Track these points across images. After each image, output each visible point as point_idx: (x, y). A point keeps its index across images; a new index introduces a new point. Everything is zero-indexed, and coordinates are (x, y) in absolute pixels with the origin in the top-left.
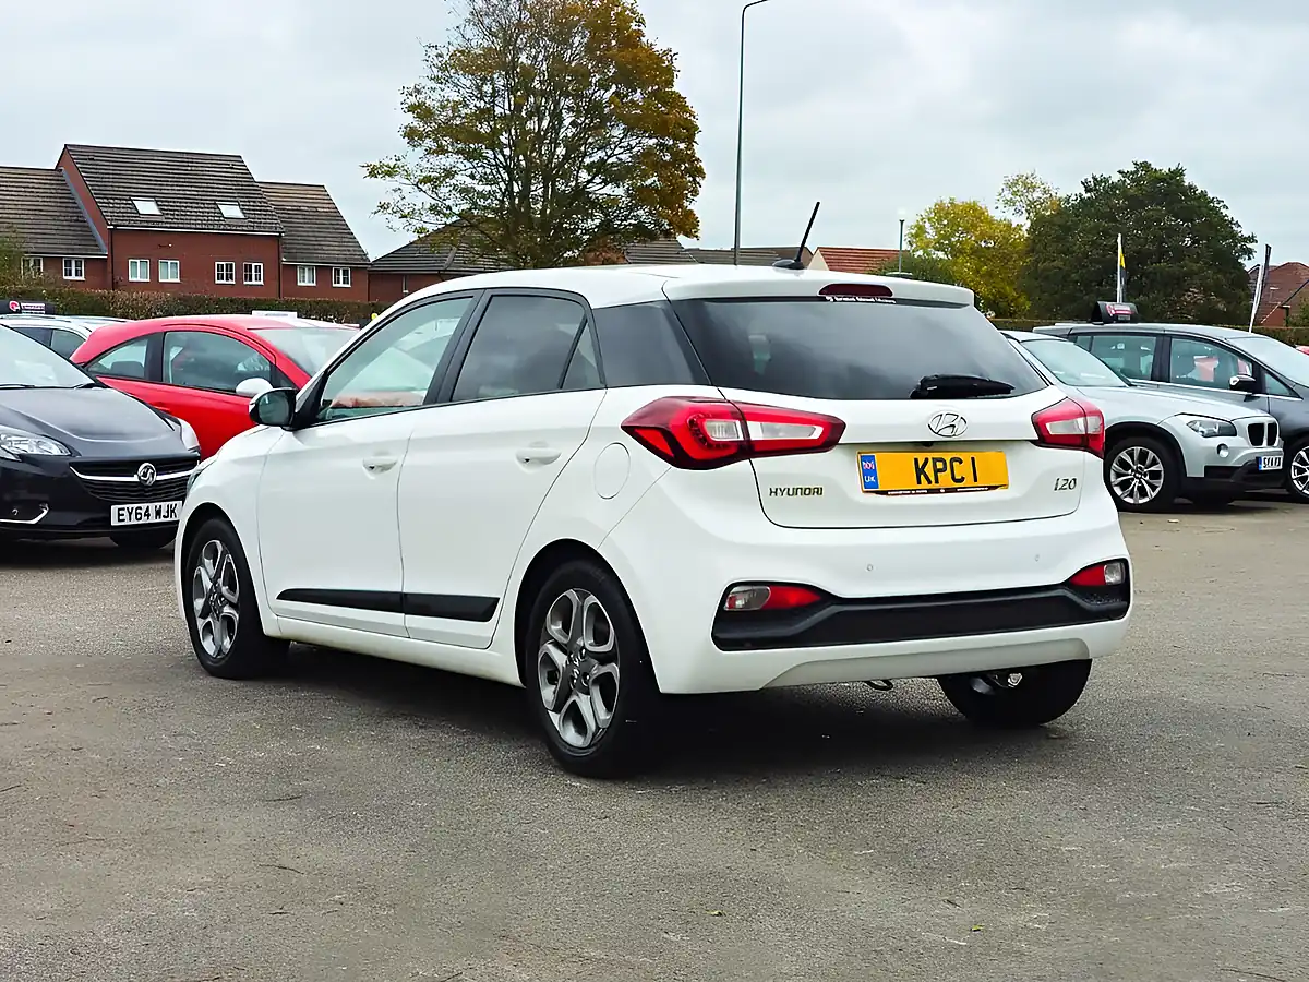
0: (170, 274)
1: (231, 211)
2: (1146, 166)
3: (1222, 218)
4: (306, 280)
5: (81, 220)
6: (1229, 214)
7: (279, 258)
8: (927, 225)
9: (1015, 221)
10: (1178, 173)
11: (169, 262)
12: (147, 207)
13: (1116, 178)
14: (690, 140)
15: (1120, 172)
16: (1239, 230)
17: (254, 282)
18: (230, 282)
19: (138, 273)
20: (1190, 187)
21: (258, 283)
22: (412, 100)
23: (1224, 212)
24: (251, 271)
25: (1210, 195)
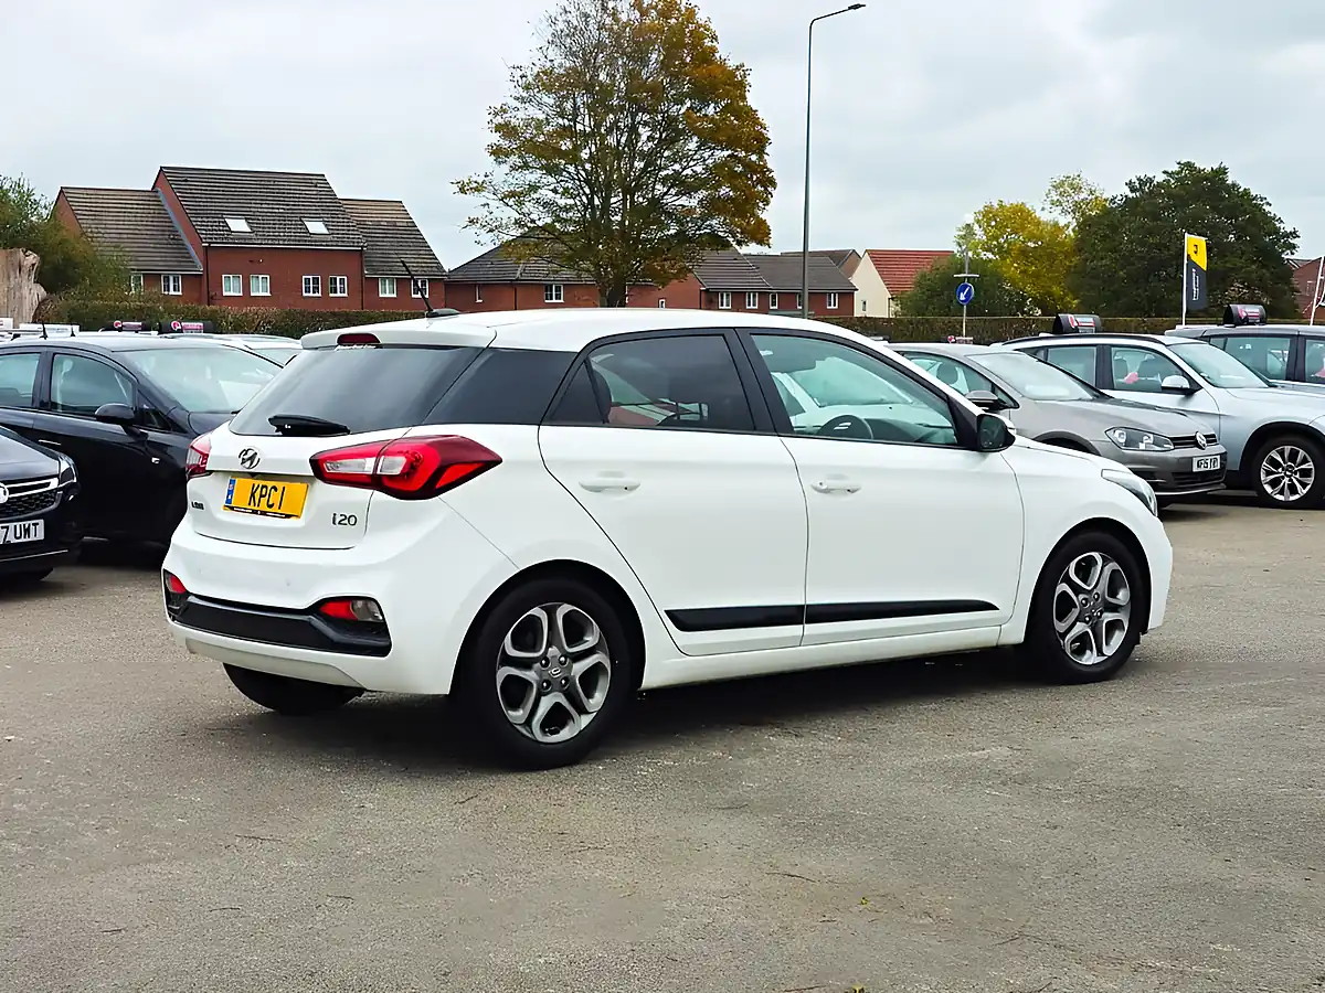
0: (261, 288)
1: (316, 227)
2: (1189, 165)
3: (1265, 214)
4: (387, 292)
5: (176, 239)
6: (1271, 210)
7: (362, 271)
8: (976, 227)
9: (1062, 221)
10: (1222, 171)
11: (261, 276)
12: (238, 225)
13: (1160, 178)
14: (761, 152)
15: (1165, 172)
16: (1282, 226)
17: (339, 294)
18: (316, 295)
19: (231, 287)
20: (1234, 185)
21: (342, 295)
22: (499, 120)
23: (1267, 208)
24: (336, 284)
25: (1253, 193)
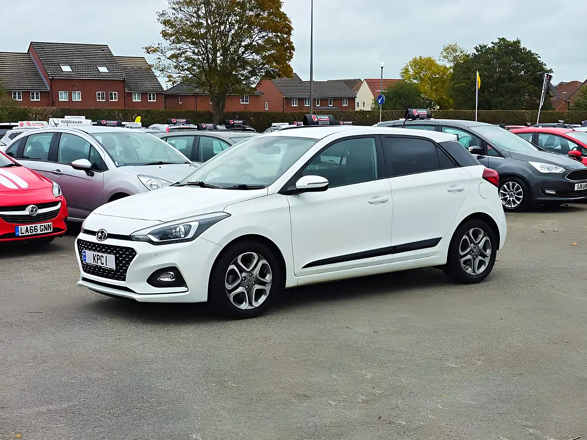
0: (77, 97)
1: (103, 69)
2: (503, 39)
3: (538, 62)
4: (136, 99)
5: (37, 75)
6: (541, 60)
7: (124, 89)
8: (410, 68)
9: (448, 66)
10: (518, 42)
11: (77, 92)
12: (66, 69)
13: (490, 45)
14: (289, 33)
15: (492, 43)
16: (546, 67)
17: (114, 100)
18: (103, 100)
19: (63, 97)
20: (524, 48)
21: (115, 100)
22: (163, 18)
23: (539, 59)
24: (112, 95)
25: (533, 52)
